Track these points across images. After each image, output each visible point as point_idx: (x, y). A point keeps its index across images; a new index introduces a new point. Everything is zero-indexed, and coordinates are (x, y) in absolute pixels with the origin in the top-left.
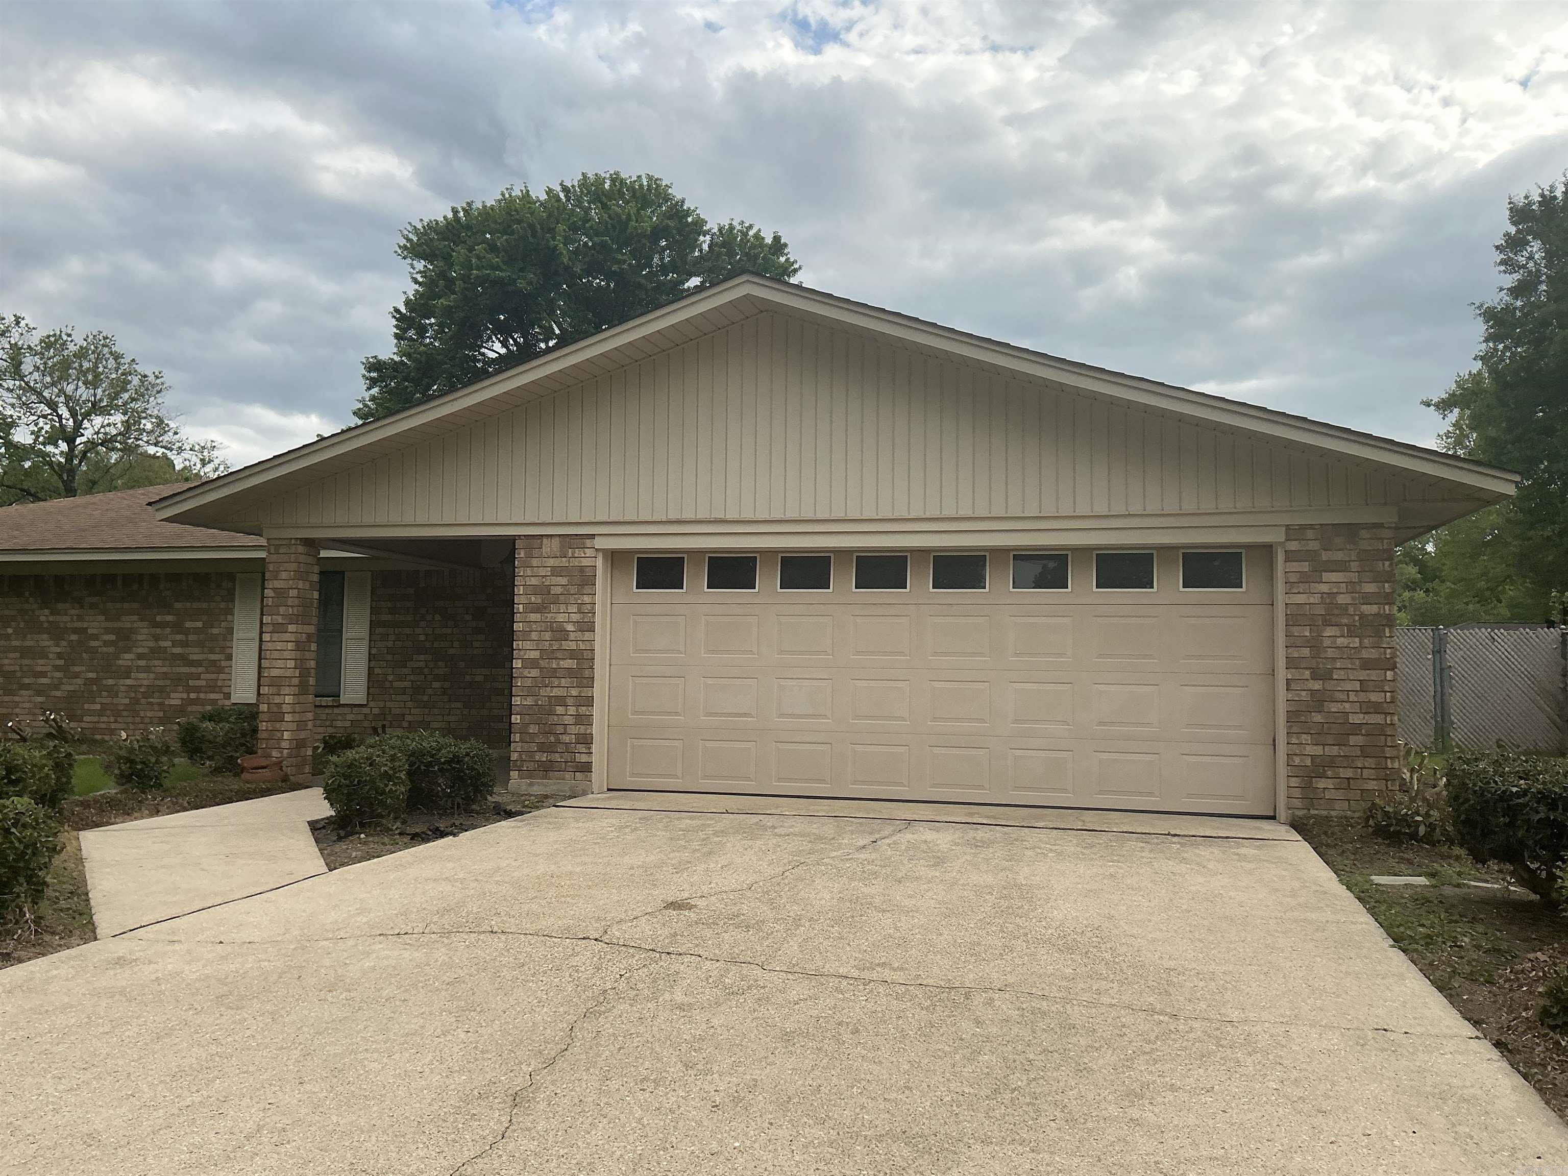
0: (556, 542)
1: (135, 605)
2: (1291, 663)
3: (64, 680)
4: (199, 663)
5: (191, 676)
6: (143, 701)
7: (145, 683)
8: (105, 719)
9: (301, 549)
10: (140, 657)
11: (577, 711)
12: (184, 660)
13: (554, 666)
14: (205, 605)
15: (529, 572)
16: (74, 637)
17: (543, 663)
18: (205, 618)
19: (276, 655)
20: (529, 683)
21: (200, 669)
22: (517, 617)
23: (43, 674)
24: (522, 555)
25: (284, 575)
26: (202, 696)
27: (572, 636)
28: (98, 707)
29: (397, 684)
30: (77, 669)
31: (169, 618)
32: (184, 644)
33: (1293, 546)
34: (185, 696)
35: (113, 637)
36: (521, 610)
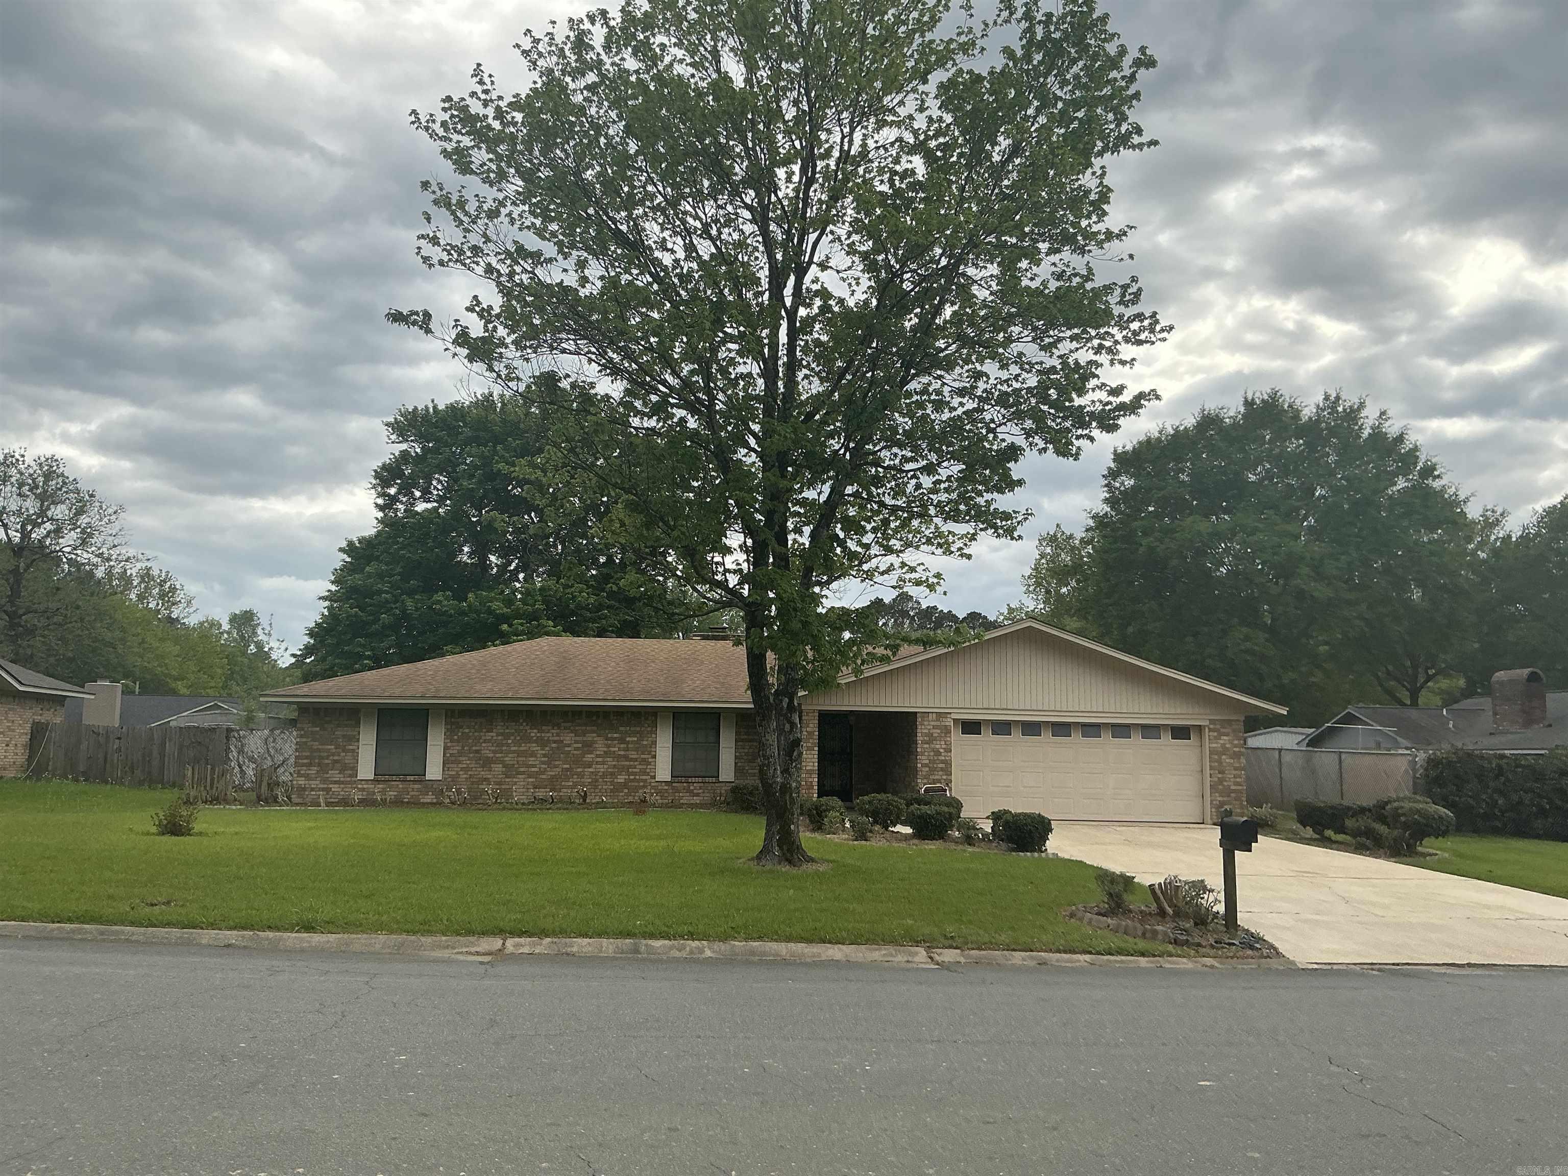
0: (934, 715)
1: (595, 728)
2: (1211, 768)
3: (548, 769)
4: (635, 760)
5: (630, 767)
7: (602, 770)
10: (598, 756)
12: (626, 758)
13: (935, 766)
14: (638, 729)
15: (922, 727)
16: (554, 745)
17: (930, 765)
18: (639, 735)
20: (924, 773)
21: (637, 763)
22: (918, 746)
23: (534, 766)
24: (919, 720)
26: (637, 777)
27: (942, 754)
29: (751, 771)
30: (557, 763)
31: (615, 735)
32: (627, 749)
33: (1211, 726)
34: (627, 777)
35: (580, 745)
36: (920, 743)
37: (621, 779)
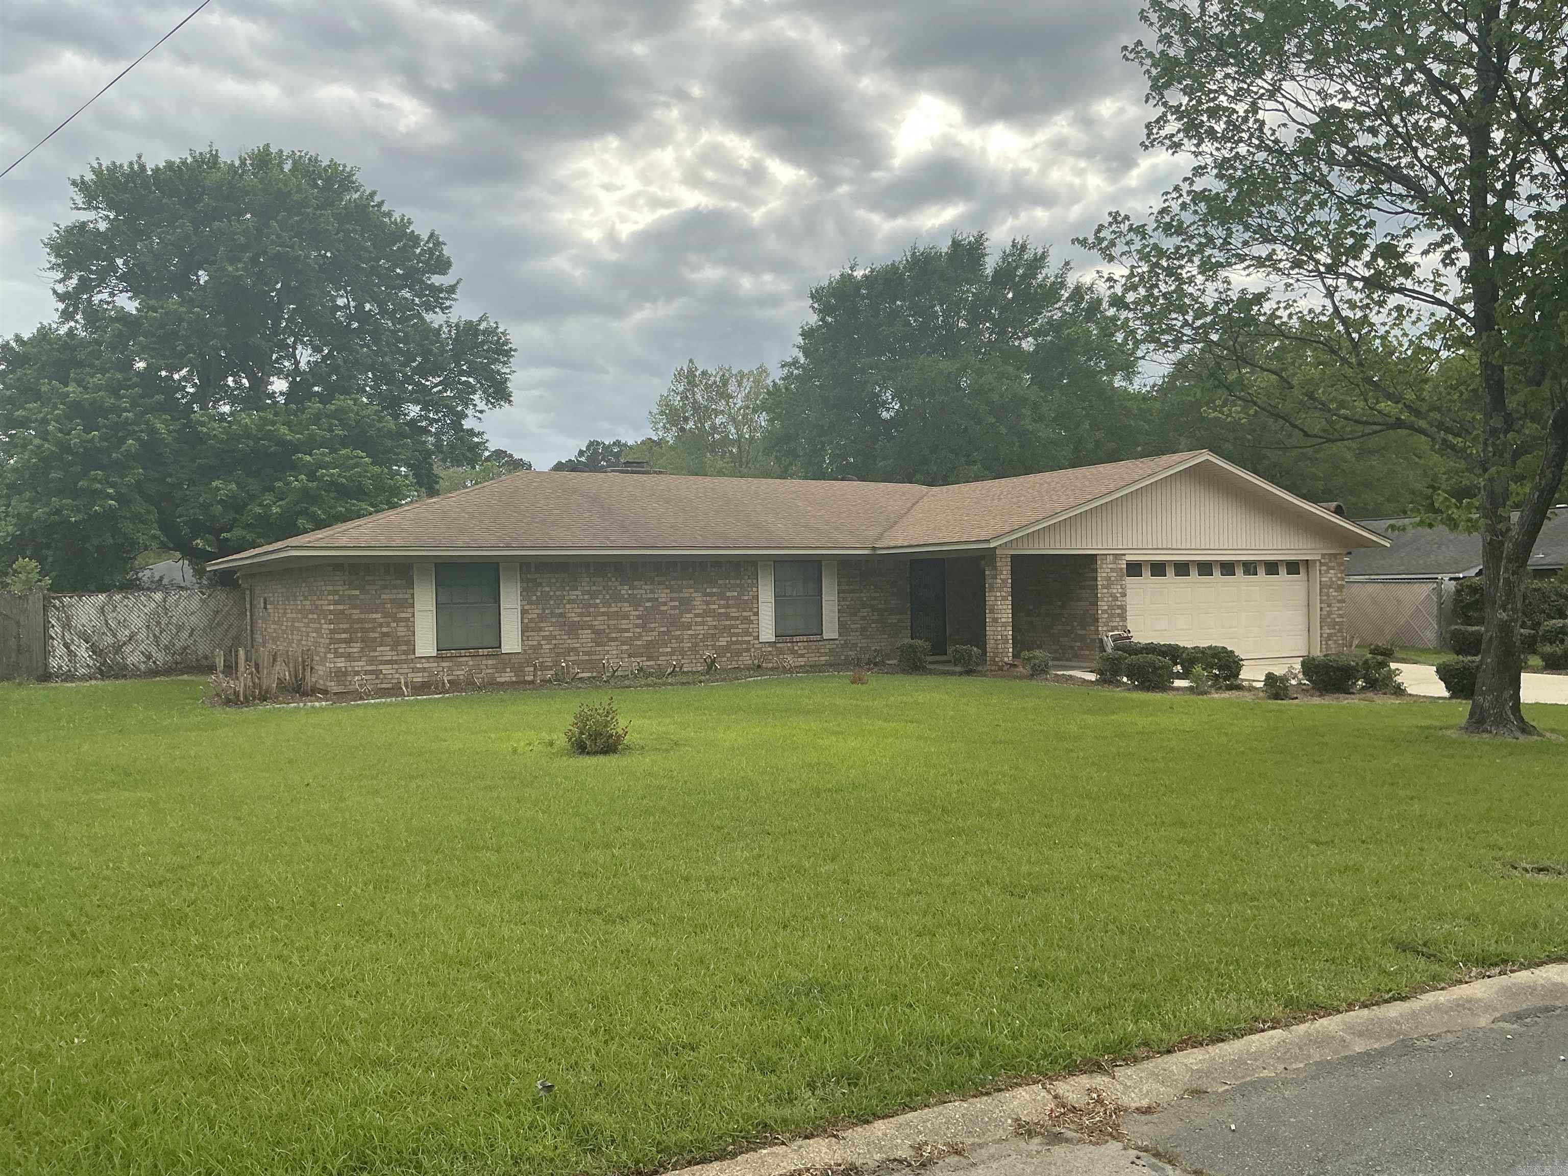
0: (1111, 557)
1: (692, 582)
3: (644, 634)
4: (737, 618)
5: (732, 627)
6: (701, 644)
7: (702, 632)
8: (675, 657)
10: (697, 616)
12: (728, 616)
14: (738, 582)
16: (648, 604)
18: (738, 589)
21: (738, 622)
23: (627, 630)
26: (740, 639)
28: (669, 650)
29: (852, 626)
30: (652, 625)
31: (714, 590)
32: (728, 607)
33: (1322, 561)
34: (729, 639)
35: (677, 603)
37: (723, 642)
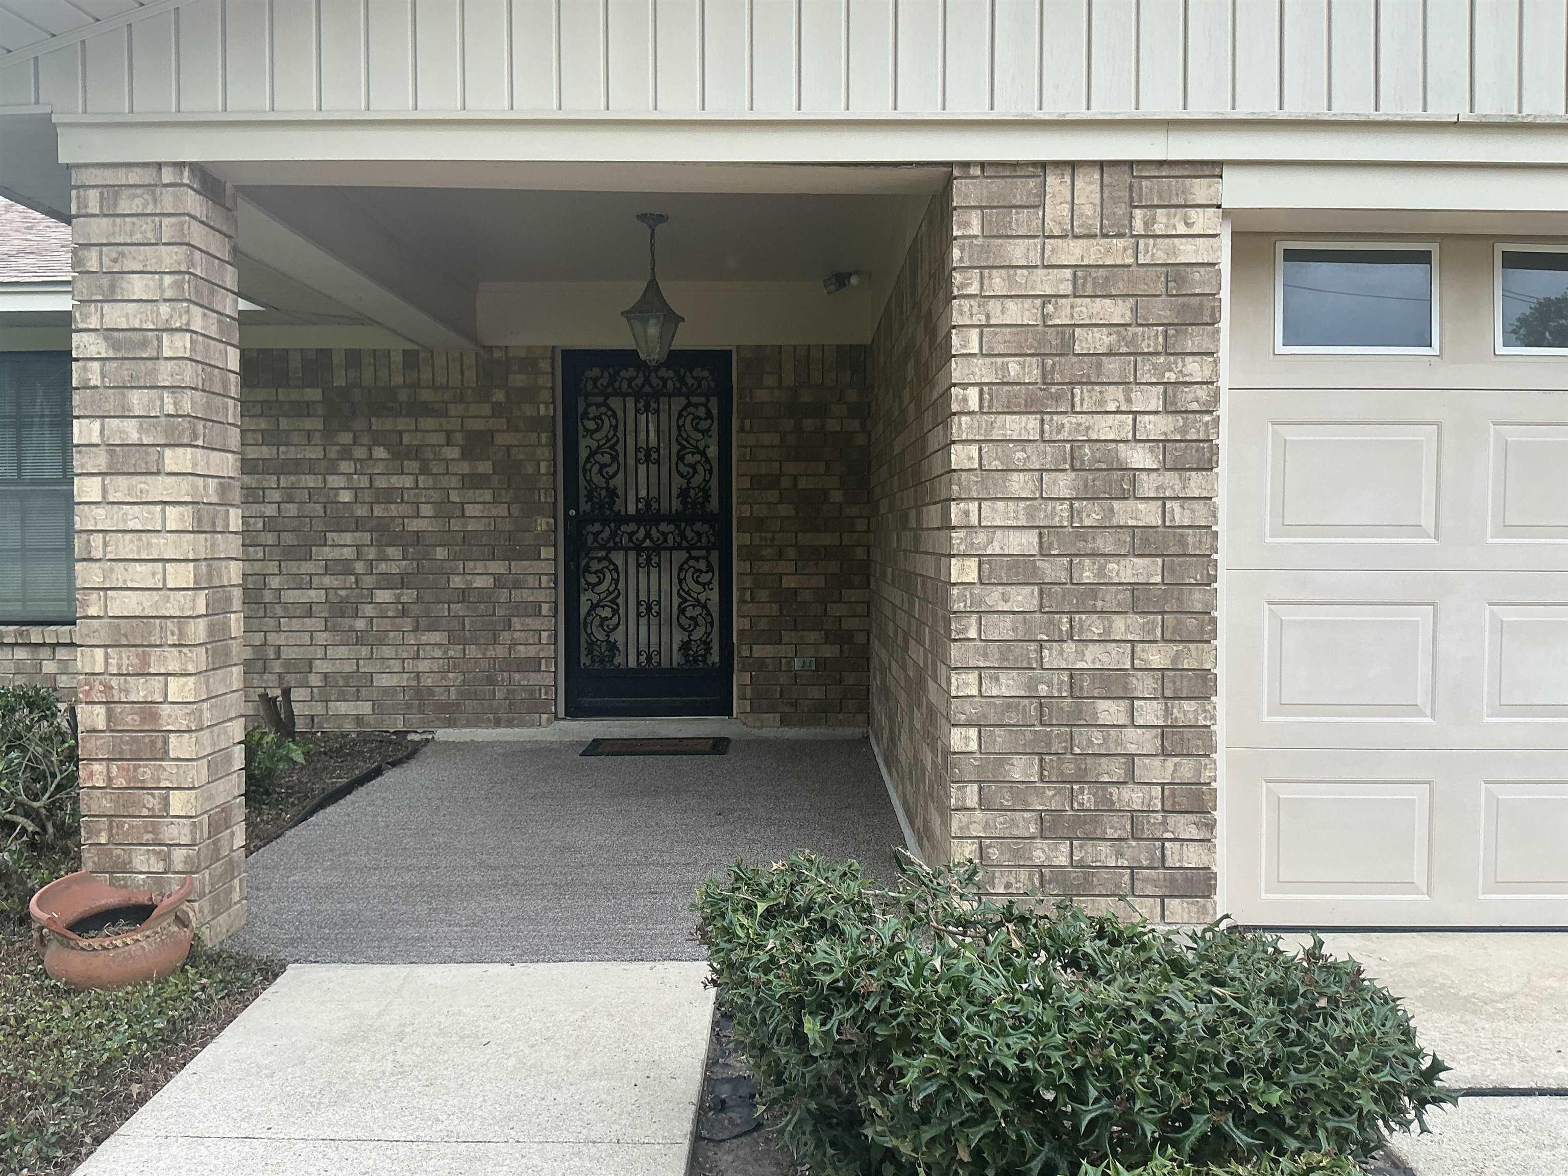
0: (1090, 186)
9: (193, 202)
11: (1167, 711)
13: (1088, 576)
15: (998, 283)
17: (1053, 570)
19: (126, 547)
20: (1002, 628)
22: (962, 427)
24: (975, 230)
25: (138, 287)
27: (1148, 485)
29: (291, 596)
36: (974, 404)
